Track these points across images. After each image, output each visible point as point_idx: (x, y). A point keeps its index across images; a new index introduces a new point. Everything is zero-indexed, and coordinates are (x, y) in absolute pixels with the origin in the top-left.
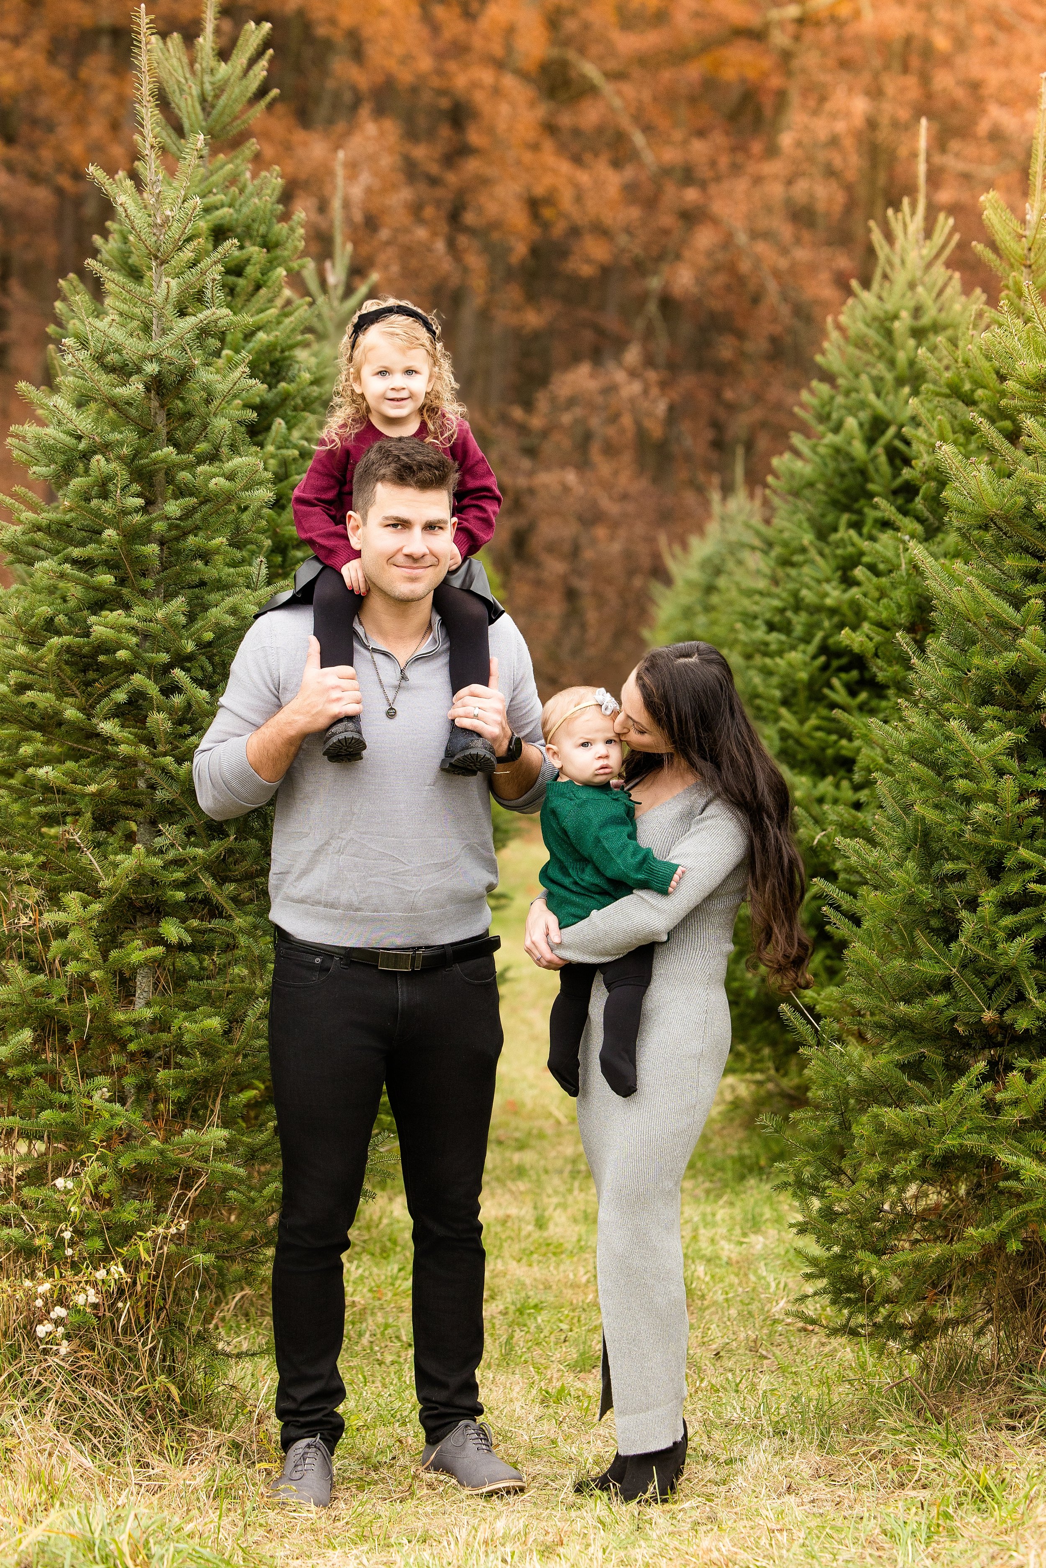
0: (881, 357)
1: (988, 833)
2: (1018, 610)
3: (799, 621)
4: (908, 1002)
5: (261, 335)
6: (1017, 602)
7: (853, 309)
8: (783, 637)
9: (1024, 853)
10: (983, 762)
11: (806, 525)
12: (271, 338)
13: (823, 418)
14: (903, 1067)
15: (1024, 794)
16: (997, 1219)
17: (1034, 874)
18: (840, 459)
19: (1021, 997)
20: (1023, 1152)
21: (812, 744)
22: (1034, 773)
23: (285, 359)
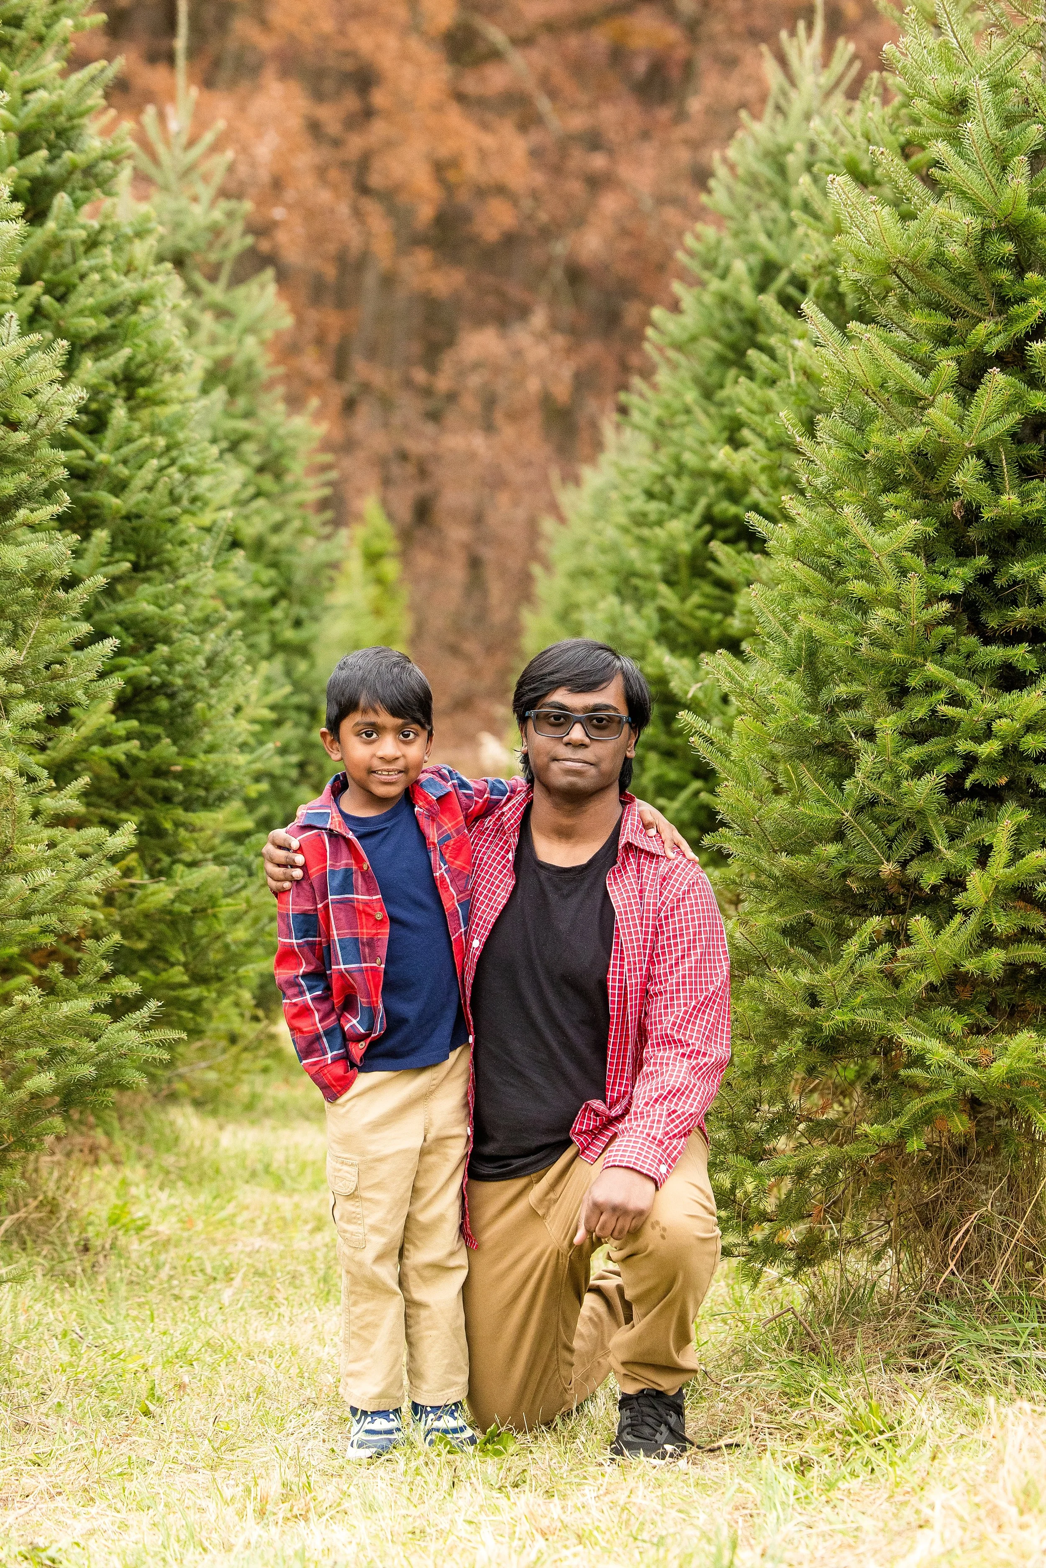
0: (774, 195)
1: (886, 647)
2: (925, 375)
3: (681, 487)
4: (791, 853)
5: (42, 94)
6: (925, 367)
7: (742, 144)
8: (663, 506)
9: (932, 669)
10: (883, 560)
11: (690, 384)
12: (54, 98)
13: (709, 265)
14: (785, 932)
15: (933, 598)
16: (896, 1115)
17: (942, 695)
18: (728, 307)
19: (927, 847)
20: (927, 1032)
21: (695, 625)
22: (945, 574)
23: (73, 128)
